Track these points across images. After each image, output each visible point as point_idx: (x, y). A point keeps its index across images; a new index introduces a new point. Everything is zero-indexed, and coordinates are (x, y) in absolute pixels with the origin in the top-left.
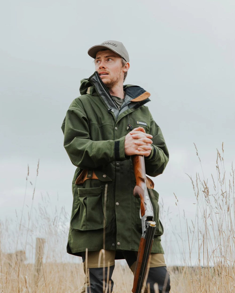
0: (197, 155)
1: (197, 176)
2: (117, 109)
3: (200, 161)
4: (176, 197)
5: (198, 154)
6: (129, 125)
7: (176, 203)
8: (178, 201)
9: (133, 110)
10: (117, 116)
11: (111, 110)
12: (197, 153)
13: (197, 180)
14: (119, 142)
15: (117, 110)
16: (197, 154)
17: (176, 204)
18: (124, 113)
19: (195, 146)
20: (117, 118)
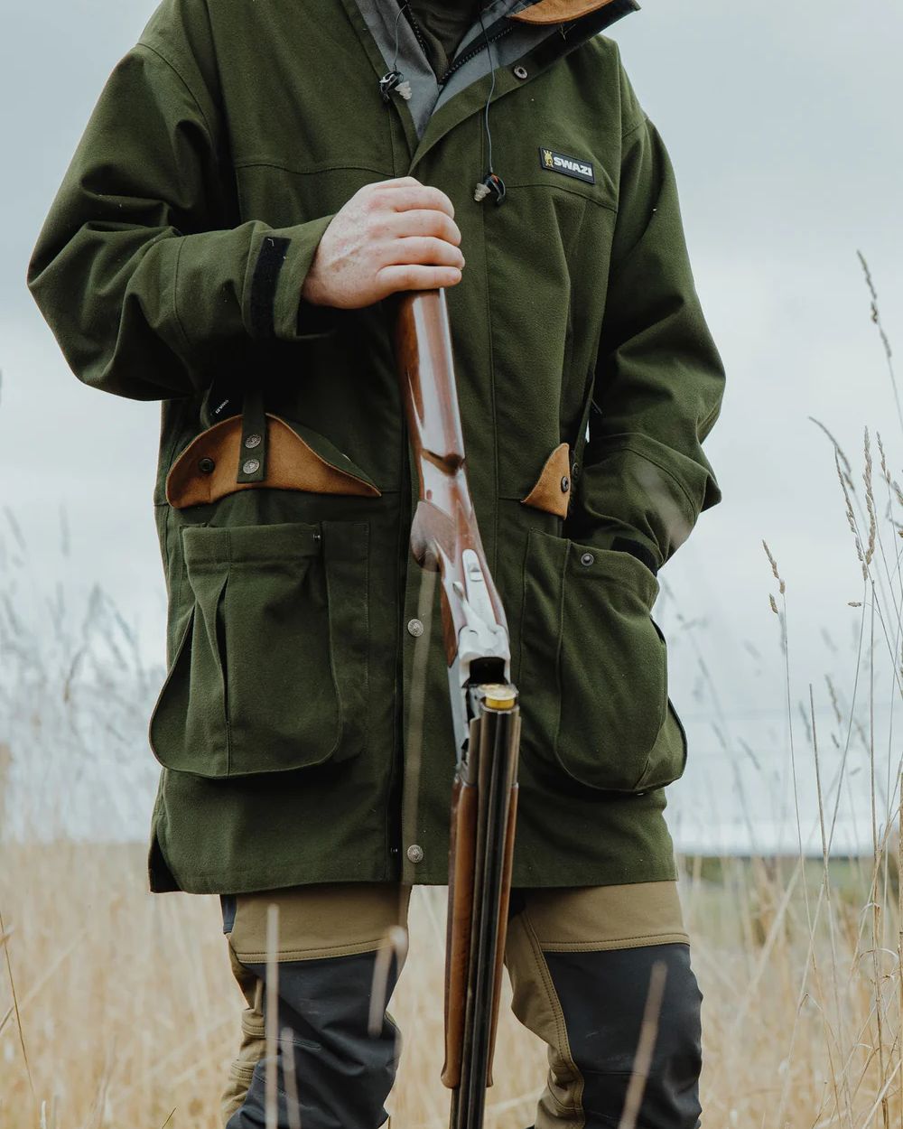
0: (875, 320)
1: (870, 450)
2: (426, 72)
3: (889, 354)
4: (774, 567)
5: (878, 317)
6: (490, 174)
7: (772, 599)
8: (782, 590)
9: (525, 76)
10: (423, 119)
11: (396, 83)
12: (873, 308)
13: (869, 469)
14: (283, 244)
15: (424, 78)
16: (876, 314)
17: (773, 605)
18: (467, 94)
19: (865, 268)
20: (424, 127)
